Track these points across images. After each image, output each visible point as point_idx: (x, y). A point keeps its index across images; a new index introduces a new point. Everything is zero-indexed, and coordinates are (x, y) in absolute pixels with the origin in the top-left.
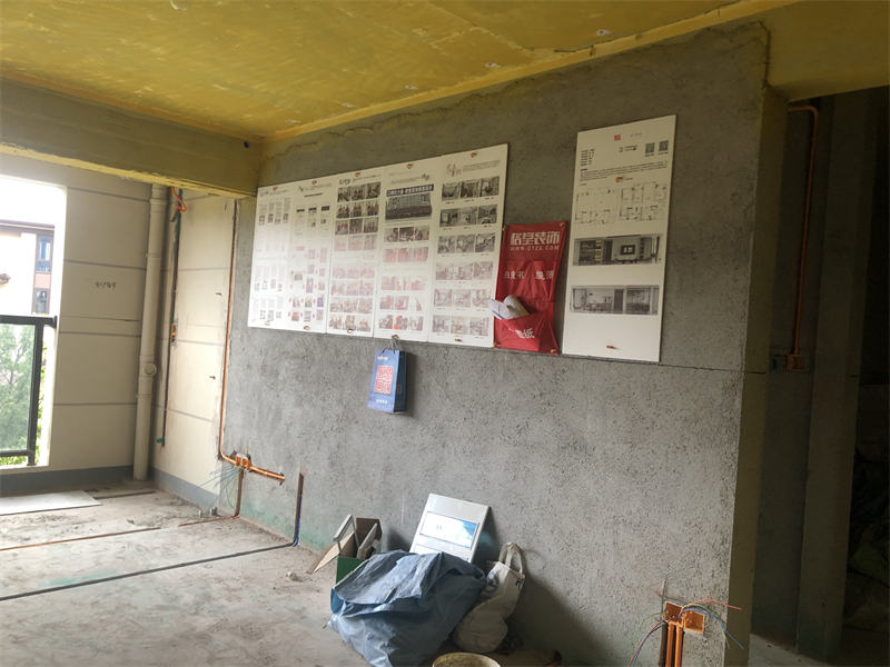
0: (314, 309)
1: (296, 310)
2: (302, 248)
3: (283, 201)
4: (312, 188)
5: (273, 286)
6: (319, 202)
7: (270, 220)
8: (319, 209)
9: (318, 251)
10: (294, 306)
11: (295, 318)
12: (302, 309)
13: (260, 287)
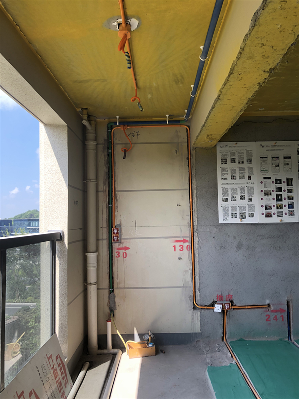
0: (285, 210)
1: (268, 211)
2: (270, 178)
3: (245, 152)
4: (272, 146)
5: (242, 198)
6: (281, 155)
7: (233, 161)
8: (281, 158)
9: (284, 179)
10: (266, 209)
11: (268, 216)
12: (274, 210)
13: (229, 200)
